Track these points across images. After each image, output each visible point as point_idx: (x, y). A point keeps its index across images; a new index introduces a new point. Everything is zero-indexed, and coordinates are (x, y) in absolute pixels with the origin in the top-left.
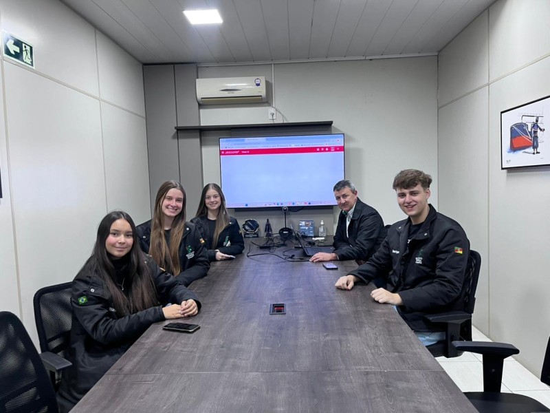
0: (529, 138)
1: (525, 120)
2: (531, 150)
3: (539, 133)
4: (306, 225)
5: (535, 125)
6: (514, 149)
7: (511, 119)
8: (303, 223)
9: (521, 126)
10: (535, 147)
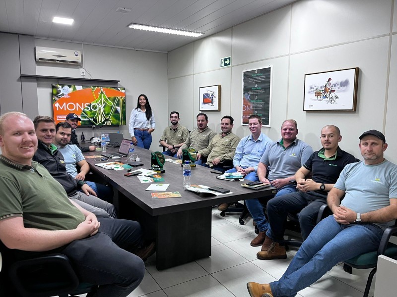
0: (210, 99)
1: (209, 92)
2: (211, 104)
3: (214, 98)
4: (105, 136)
5: (212, 95)
6: (204, 103)
7: (203, 91)
8: (104, 135)
9: (207, 94)
10: (212, 103)
